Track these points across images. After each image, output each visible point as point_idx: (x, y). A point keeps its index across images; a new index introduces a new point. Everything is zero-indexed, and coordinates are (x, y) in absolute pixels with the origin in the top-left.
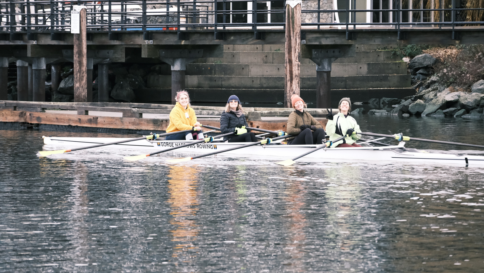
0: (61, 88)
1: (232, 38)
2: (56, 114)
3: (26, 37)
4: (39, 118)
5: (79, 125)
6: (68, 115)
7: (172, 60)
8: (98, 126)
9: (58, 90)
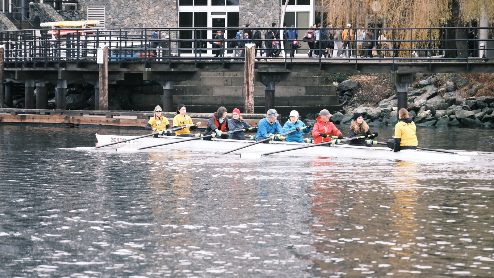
1: (207, 67)
2: (91, 117)
3: (58, 65)
4: (79, 120)
5: (107, 124)
6: (99, 118)
7: (163, 82)
8: (120, 125)
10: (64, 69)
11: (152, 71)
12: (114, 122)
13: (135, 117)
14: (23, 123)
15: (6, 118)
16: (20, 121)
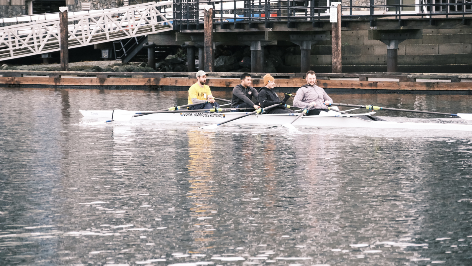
1: (443, 24)
2: (341, 81)
4: (325, 84)
5: (361, 88)
6: (351, 81)
8: (378, 88)
10: (271, 30)
11: (378, 29)
12: (371, 85)
13: (398, 80)
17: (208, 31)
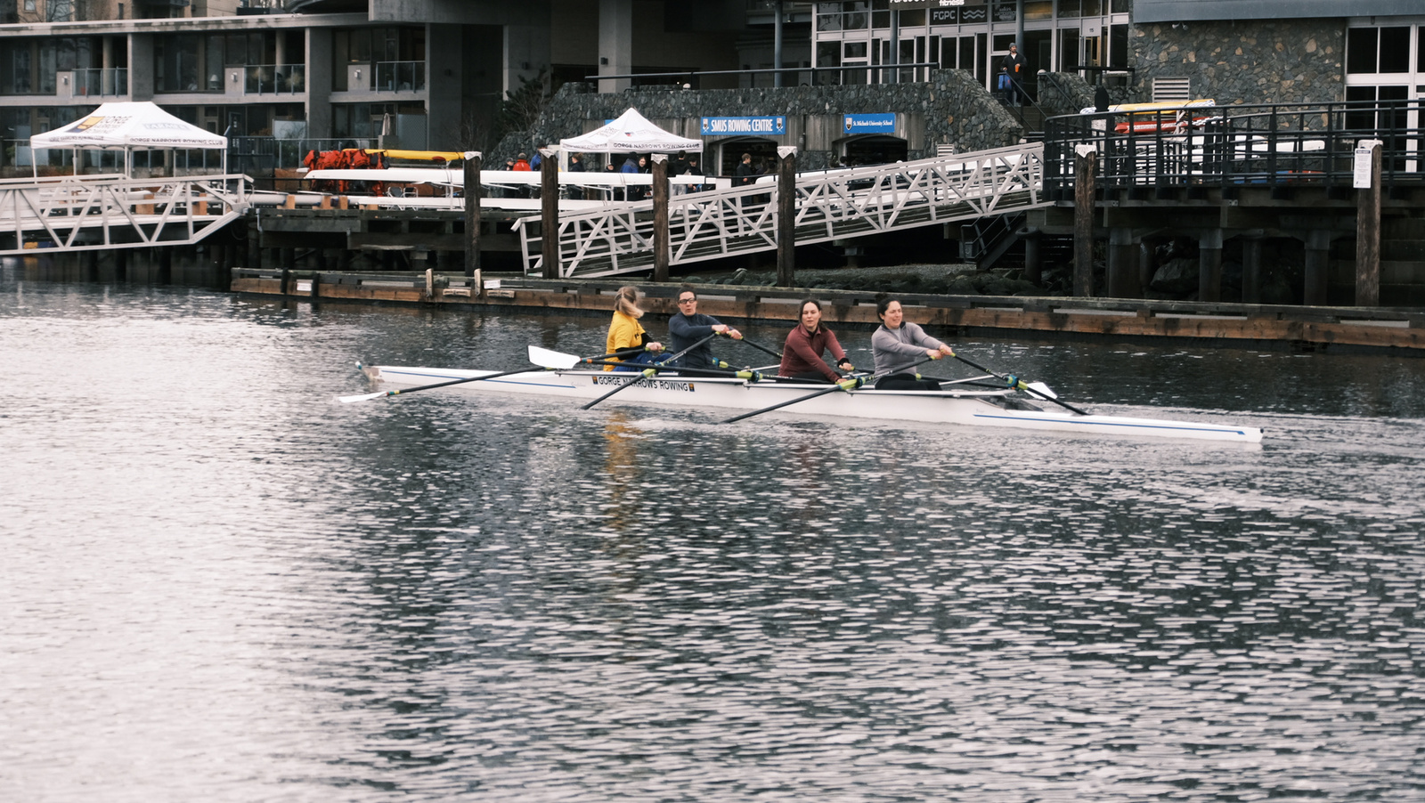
0: (1157, 281)
2: (1366, 327)
3: (1219, 194)
4: (1328, 334)
5: (1412, 346)
6: (1389, 328)
9: (1151, 284)
10: (1235, 203)
14: (1169, 337)
15: (1124, 325)
16: (1161, 333)
17: (1083, 203)
